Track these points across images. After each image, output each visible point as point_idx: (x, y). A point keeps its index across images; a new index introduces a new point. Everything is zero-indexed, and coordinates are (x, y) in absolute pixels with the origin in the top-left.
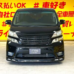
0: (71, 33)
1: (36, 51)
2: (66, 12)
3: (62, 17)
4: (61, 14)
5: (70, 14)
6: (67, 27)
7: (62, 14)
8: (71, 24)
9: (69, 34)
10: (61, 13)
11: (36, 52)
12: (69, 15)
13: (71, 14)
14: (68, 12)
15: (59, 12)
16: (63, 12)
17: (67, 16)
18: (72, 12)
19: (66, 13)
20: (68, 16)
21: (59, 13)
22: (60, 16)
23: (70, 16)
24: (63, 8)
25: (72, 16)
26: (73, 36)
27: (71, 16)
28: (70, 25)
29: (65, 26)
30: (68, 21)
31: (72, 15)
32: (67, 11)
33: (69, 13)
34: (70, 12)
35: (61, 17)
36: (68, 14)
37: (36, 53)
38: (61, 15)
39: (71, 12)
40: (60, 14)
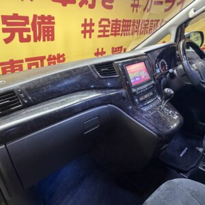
4: (106, 28)
5: (124, 28)
10: (107, 23)
12: (122, 31)
14: (121, 21)
17: (119, 34)
19: (116, 24)
20: (120, 32)
27: (125, 33)
31: (127, 30)
36: (121, 28)
38: (108, 31)
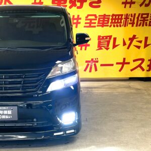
0: (118, 63)
1: (5, 112)
2: (105, 15)
3: (97, 27)
4: (93, 21)
5: (113, 21)
6: (107, 49)
7: (96, 20)
8: (116, 44)
9: (112, 65)
10: (93, 17)
11: (5, 115)
12: (112, 23)
13: (116, 21)
14: (109, 16)
15: (88, 15)
16: (99, 16)
17: (108, 26)
18: (119, 15)
19: (104, 18)
20: (109, 24)
21: (90, 17)
22: (92, 25)
23: (114, 26)
24: (99, 7)
25: (119, 24)
26: (120, 70)
27: (115, 24)
28: (115, 46)
29: (103, 48)
30: (110, 37)
31: (118, 22)
32: (107, 14)
33: (111, 17)
34: (113, 15)
35: (95, 27)
36: (110, 21)
37: (7, 117)
38: (95, 23)
39: (116, 15)
40: (91, 20)
